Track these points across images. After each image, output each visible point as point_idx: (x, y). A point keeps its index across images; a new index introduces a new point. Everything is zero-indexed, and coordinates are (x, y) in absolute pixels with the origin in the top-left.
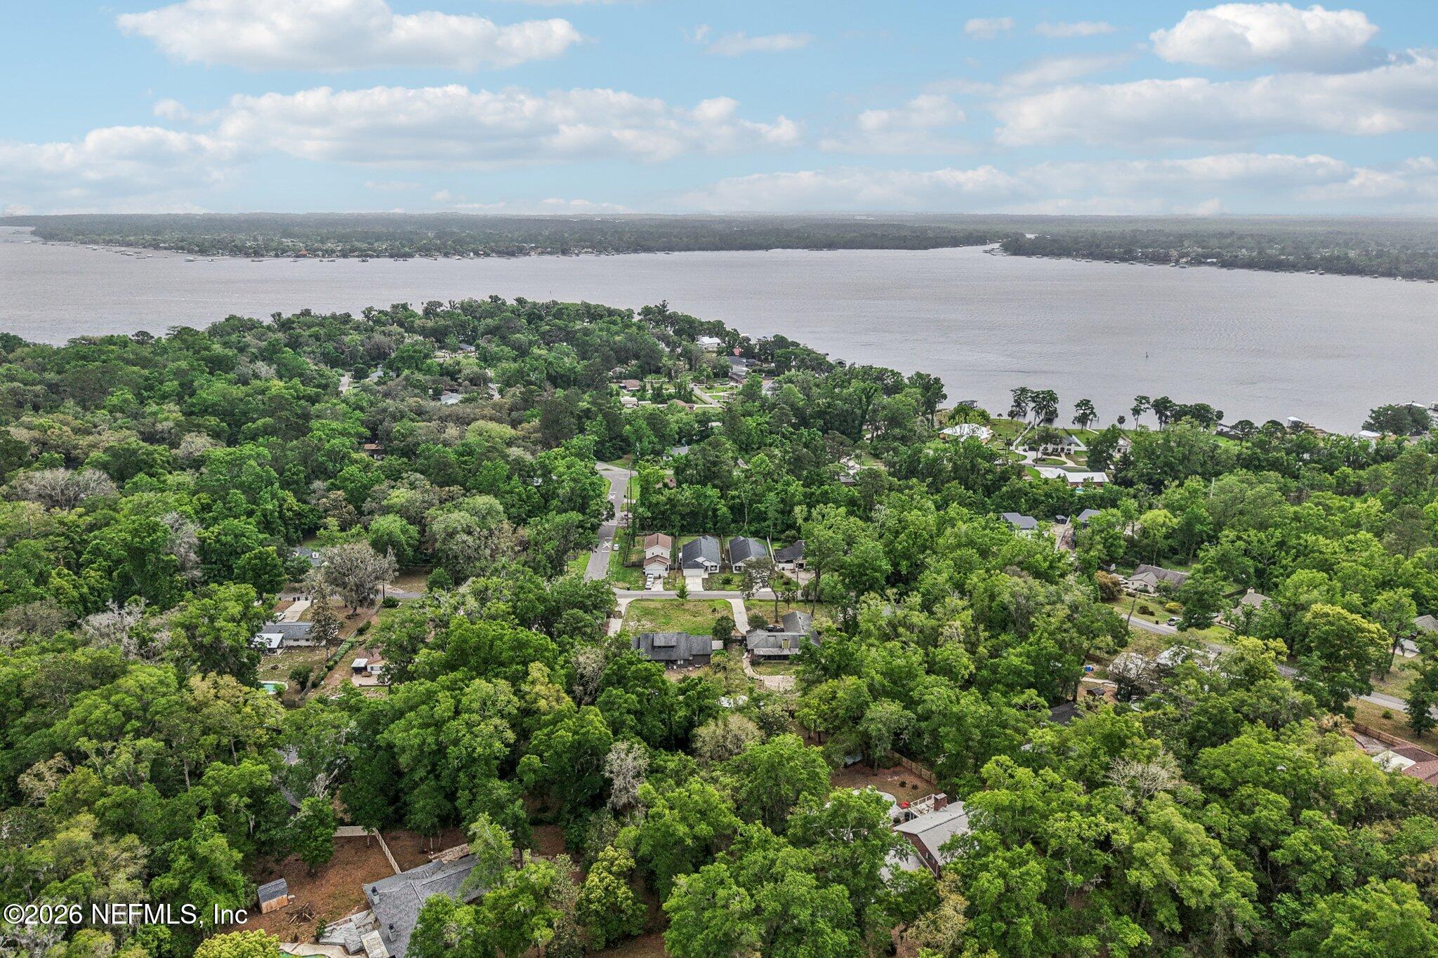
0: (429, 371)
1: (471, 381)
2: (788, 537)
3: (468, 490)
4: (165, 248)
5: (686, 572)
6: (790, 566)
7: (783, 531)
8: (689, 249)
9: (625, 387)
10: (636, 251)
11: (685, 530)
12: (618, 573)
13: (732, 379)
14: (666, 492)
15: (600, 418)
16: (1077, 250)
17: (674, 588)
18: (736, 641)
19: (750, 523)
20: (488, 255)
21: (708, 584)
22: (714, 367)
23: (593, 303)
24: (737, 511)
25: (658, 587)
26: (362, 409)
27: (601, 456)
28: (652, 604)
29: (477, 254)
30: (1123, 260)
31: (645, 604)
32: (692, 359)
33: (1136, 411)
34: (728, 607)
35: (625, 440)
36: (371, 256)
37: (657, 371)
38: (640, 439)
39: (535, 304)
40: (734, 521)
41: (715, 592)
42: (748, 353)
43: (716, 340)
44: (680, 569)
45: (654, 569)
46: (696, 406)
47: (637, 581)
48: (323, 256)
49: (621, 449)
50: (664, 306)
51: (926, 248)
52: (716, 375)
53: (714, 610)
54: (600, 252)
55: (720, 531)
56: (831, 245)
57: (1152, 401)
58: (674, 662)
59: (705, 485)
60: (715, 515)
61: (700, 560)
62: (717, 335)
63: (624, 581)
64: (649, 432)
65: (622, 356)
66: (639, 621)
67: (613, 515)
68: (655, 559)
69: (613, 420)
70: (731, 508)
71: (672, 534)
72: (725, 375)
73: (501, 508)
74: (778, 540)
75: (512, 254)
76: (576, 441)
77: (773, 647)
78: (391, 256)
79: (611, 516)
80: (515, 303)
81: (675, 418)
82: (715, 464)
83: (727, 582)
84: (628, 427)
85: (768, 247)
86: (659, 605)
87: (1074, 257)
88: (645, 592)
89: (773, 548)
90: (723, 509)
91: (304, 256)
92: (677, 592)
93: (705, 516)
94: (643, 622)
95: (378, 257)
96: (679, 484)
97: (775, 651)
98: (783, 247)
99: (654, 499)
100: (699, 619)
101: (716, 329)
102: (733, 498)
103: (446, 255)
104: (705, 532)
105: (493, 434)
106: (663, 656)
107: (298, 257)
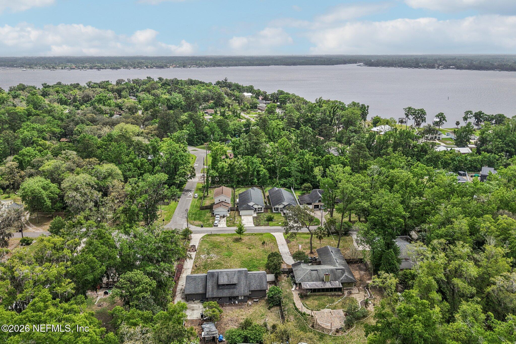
0: (109, 105)
1: (129, 109)
2: (305, 187)
3: (101, 160)
4: (16, 67)
5: (242, 213)
6: (311, 207)
7: (301, 184)
8: (236, 66)
9: (207, 113)
10: (214, 66)
11: (240, 184)
12: (196, 214)
13: (259, 109)
14: (228, 160)
15: (191, 122)
16: (395, 64)
17: (234, 224)
18: (284, 272)
19: (280, 179)
20: (152, 68)
21: (257, 222)
22: (251, 104)
23: (193, 79)
24: (272, 171)
25: (222, 224)
26: (62, 120)
27: (191, 143)
28: (218, 239)
29: (147, 67)
30: (415, 67)
31: (214, 238)
32: (239, 100)
33: (465, 119)
34: (273, 239)
35: (205, 135)
36: (103, 69)
37: (223, 106)
38: (213, 133)
39: (167, 80)
40: (270, 178)
41: (263, 228)
42: (266, 98)
43: (250, 94)
44: (237, 210)
45: (220, 211)
46: (242, 120)
47: (208, 220)
48: (82, 69)
49: (203, 140)
50: (226, 80)
51: (333, 65)
52: (252, 108)
53: (264, 243)
54: (199, 67)
55: (262, 185)
56: (294, 64)
57: (474, 113)
58: (236, 298)
59: (253, 156)
60: (258, 174)
61: (251, 204)
62: (250, 92)
63: (199, 219)
64: (218, 130)
65: (206, 99)
66: (208, 254)
67: (195, 175)
68: (221, 203)
69: (198, 124)
70: (269, 170)
71: (232, 187)
72: (256, 107)
73: (120, 172)
74: (298, 189)
75: (162, 67)
76: (176, 134)
77: (316, 280)
78: (111, 68)
79: (193, 176)
80: (158, 80)
81: (232, 123)
82: (256, 144)
83: (270, 219)
84: (207, 127)
85: (269, 65)
86: (222, 239)
87: (395, 67)
88: (213, 229)
89: (297, 194)
90: (263, 171)
91: (74, 69)
92: (236, 228)
93: (252, 175)
94: (212, 255)
95: (105, 69)
96: (236, 156)
97: (319, 285)
98: (275, 65)
99: (220, 164)
100: (253, 251)
101: (250, 89)
102: (269, 163)
103: (134, 68)
104: (252, 185)
105: (129, 130)
106: (226, 293)
107: (71, 69)
